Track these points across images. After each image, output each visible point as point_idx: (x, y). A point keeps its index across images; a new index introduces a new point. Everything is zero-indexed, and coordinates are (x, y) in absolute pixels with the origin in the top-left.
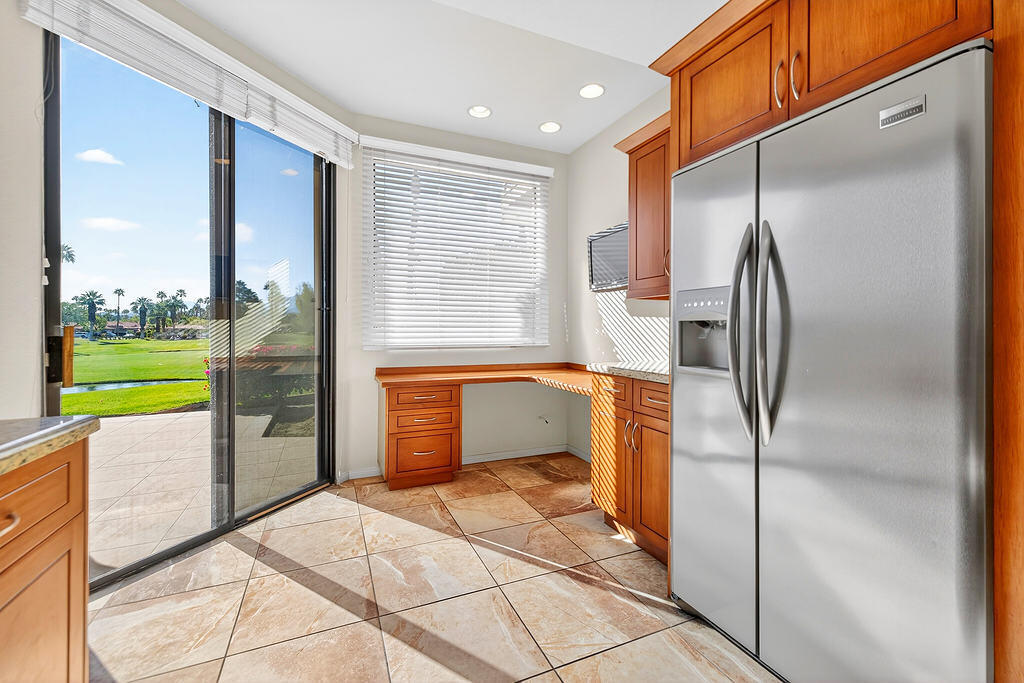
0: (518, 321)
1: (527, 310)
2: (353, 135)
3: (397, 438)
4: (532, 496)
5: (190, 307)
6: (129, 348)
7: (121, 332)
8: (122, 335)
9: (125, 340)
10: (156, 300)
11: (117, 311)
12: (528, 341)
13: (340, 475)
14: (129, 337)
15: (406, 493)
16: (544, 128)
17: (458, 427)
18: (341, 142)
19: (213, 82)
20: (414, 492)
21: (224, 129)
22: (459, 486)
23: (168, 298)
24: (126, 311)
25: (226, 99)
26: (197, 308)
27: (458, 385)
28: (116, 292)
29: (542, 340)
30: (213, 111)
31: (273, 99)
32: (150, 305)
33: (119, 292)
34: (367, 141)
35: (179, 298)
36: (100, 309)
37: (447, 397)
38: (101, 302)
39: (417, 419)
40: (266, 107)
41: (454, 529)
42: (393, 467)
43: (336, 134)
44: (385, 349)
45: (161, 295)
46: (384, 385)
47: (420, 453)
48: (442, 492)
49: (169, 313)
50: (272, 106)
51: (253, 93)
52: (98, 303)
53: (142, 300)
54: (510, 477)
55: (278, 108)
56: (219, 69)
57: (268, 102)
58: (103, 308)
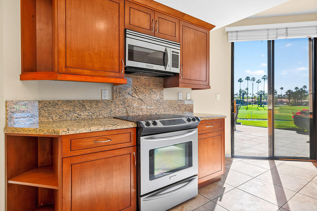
8: (282, 104)
10: (294, 91)
11: (281, 95)
14: (285, 105)
19: (266, 34)
23: (299, 89)
24: (284, 95)
25: (270, 36)
28: (281, 89)
31: (287, 28)
32: (292, 93)
33: (282, 88)
35: (303, 89)
38: (276, 92)
40: (284, 32)
45: (296, 88)
50: (286, 30)
51: (279, 30)
53: (289, 91)
56: (268, 29)
58: (277, 94)
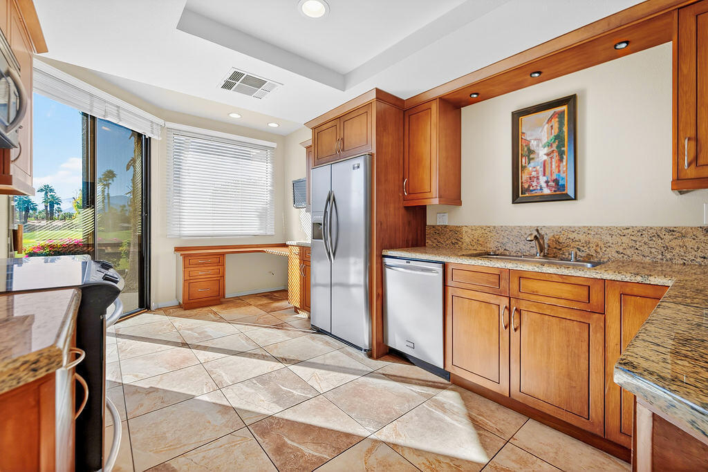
0: (257, 222)
1: (262, 216)
2: (161, 122)
3: (188, 282)
4: (262, 306)
12: (262, 232)
13: (153, 305)
15: (195, 311)
16: (270, 125)
17: (223, 276)
18: (155, 126)
19: (88, 102)
20: (198, 310)
21: (91, 122)
22: (224, 306)
25: (95, 110)
27: (223, 254)
29: (271, 231)
30: (85, 115)
31: (118, 107)
34: (170, 125)
37: (218, 261)
39: (201, 273)
40: (114, 110)
41: (221, 320)
42: (187, 297)
43: (152, 122)
44: (180, 236)
46: (181, 255)
47: (201, 290)
48: (215, 309)
50: (118, 111)
51: (108, 105)
54: (251, 301)
55: (120, 111)
56: (91, 95)
57: (116, 109)
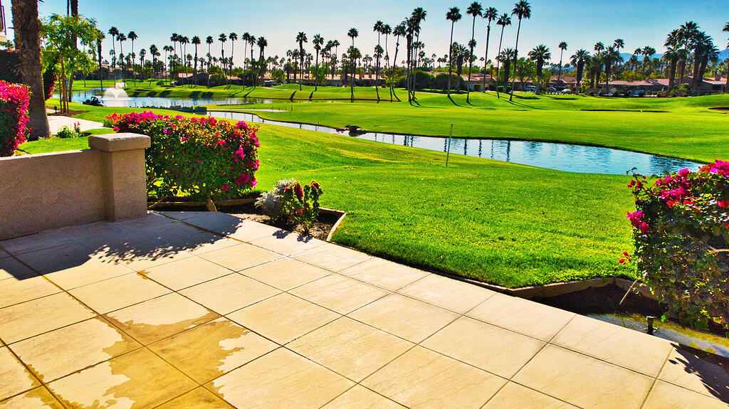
5: (627, 60)
6: (564, 104)
7: (559, 87)
8: (561, 90)
9: (562, 96)
10: (593, 53)
11: (560, 65)
14: (566, 92)
23: (605, 50)
24: (567, 65)
26: (634, 60)
28: (560, 46)
32: (587, 58)
33: (563, 46)
35: (616, 49)
36: (547, 64)
38: (548, 57)
45: (599, 46)
49: (604, 66)
52: (545, 58)
53: (581, 53)
58: (550, 62)
